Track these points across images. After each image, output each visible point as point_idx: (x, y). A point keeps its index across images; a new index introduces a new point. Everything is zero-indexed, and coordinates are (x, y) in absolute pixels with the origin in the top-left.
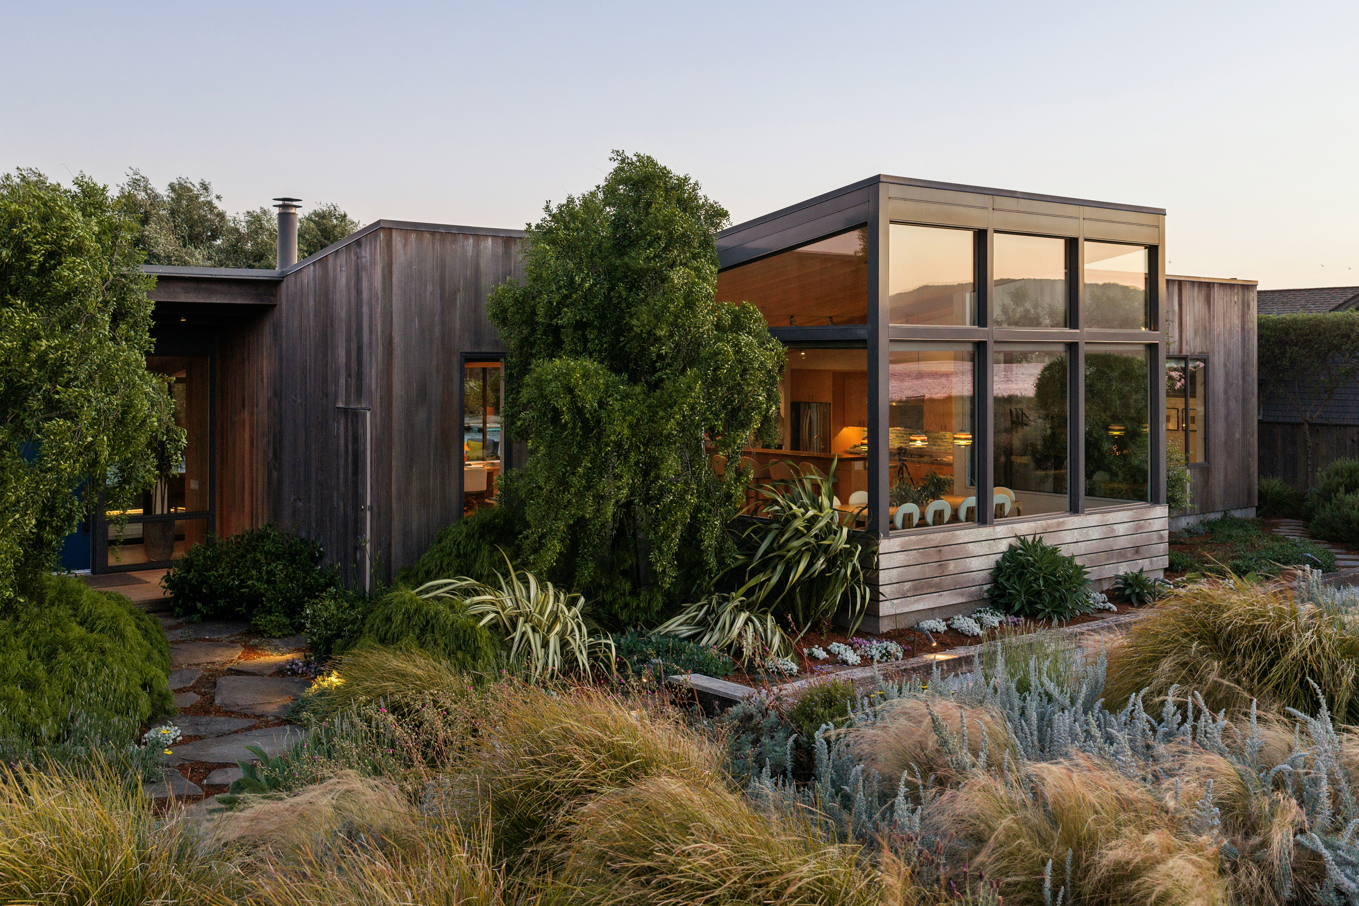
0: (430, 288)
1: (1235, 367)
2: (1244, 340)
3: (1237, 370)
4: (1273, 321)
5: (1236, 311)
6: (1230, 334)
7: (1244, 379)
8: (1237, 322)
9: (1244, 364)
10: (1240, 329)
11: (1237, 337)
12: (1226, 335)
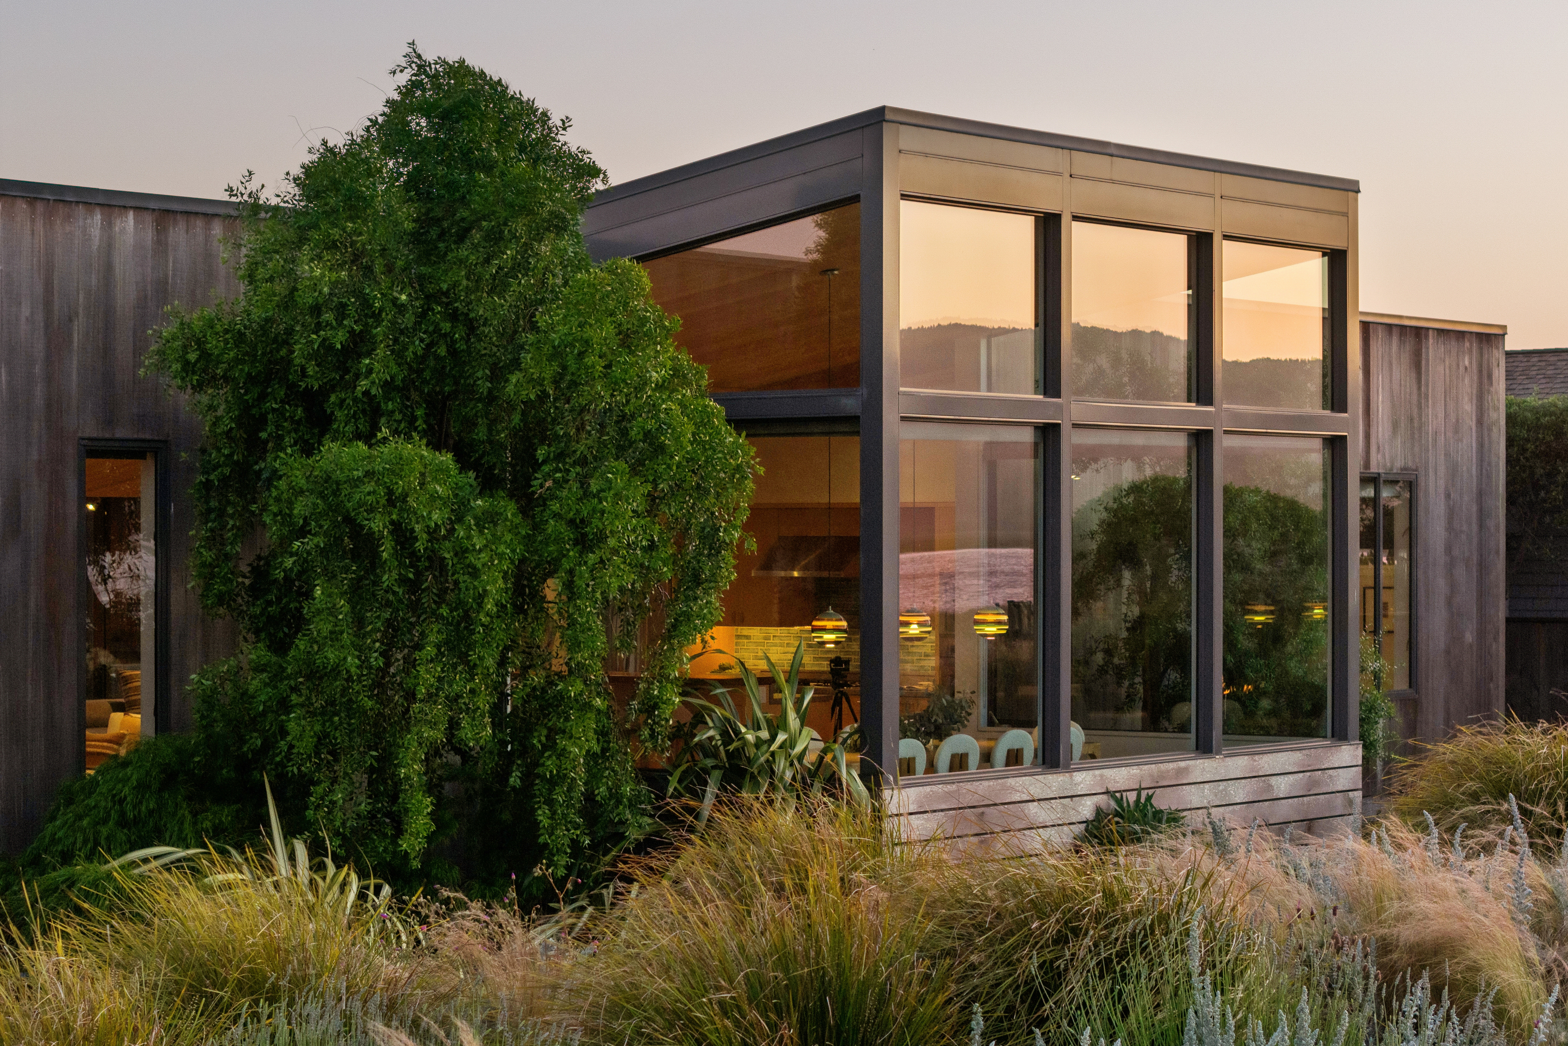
0: (26, 311)
1: (1466, 498)
2: (1481, 445)
3: (1468, 505)
4: (1534, 410)
5: (1467, 386)
6: (1456, 431)
7: (1481, 525)
8: (1468, 407)
9: (1481, 495)
10: (1473, 424)
11: (1470, 440)
12: (1450, 434)
